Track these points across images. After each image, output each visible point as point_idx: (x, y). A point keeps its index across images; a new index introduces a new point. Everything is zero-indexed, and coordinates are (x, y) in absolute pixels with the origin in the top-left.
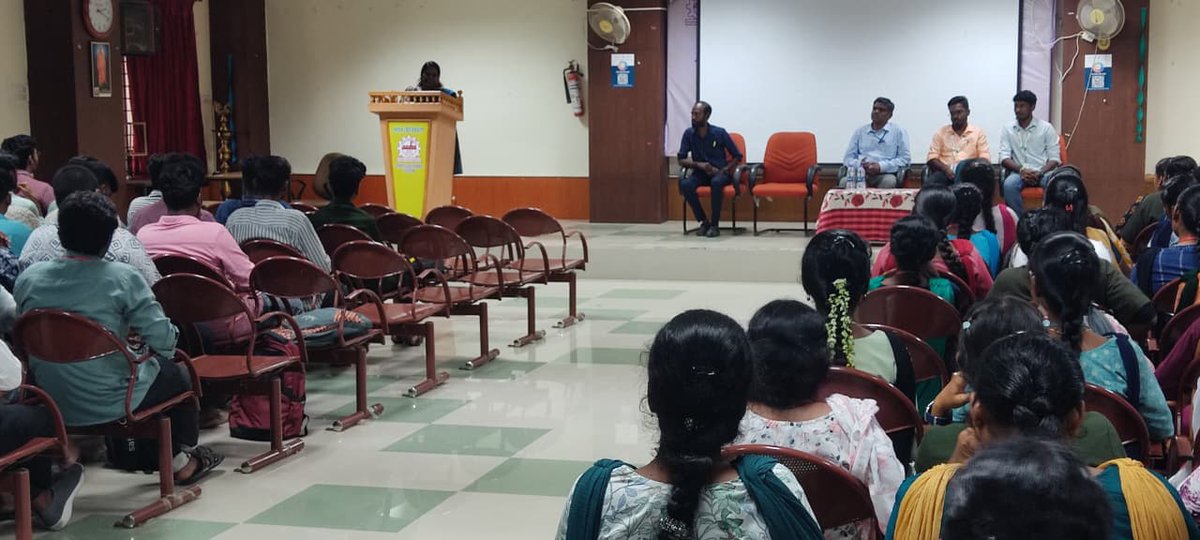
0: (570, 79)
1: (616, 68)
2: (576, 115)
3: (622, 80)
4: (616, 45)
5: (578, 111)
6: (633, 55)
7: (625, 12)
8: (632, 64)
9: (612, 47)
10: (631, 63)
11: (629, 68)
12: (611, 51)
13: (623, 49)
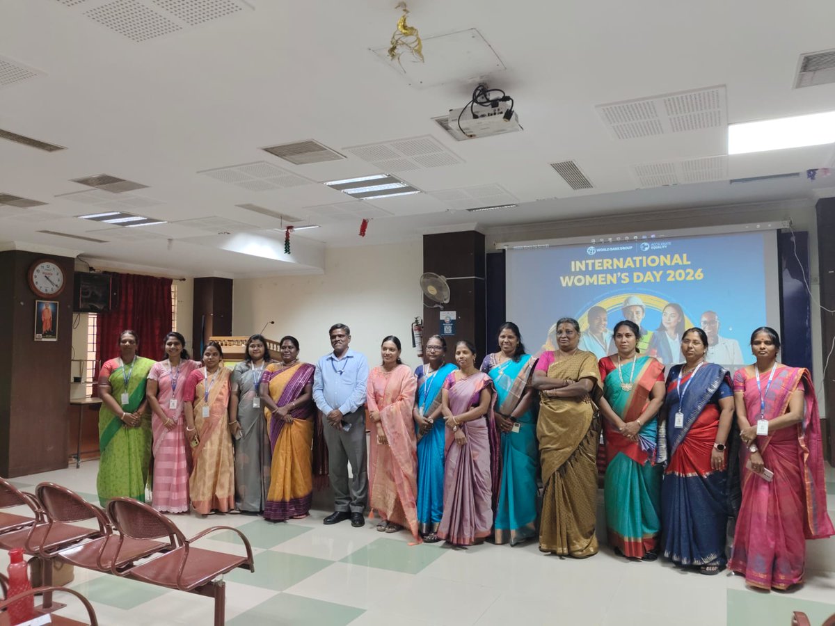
0: (415, 330)
1: (443, 322)
2: (419, 356)
3: (448, 330)
4: (443, 304)
5: (420, 353)
6: (455, 312)
7: (448, 281)
8: (455, 319)
9: (440, 306)
10: (454, 317)
11: (452, 321)
12: (439, 310)
13: (447, 308)
